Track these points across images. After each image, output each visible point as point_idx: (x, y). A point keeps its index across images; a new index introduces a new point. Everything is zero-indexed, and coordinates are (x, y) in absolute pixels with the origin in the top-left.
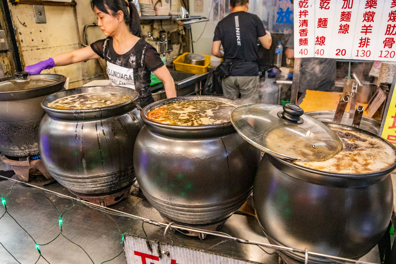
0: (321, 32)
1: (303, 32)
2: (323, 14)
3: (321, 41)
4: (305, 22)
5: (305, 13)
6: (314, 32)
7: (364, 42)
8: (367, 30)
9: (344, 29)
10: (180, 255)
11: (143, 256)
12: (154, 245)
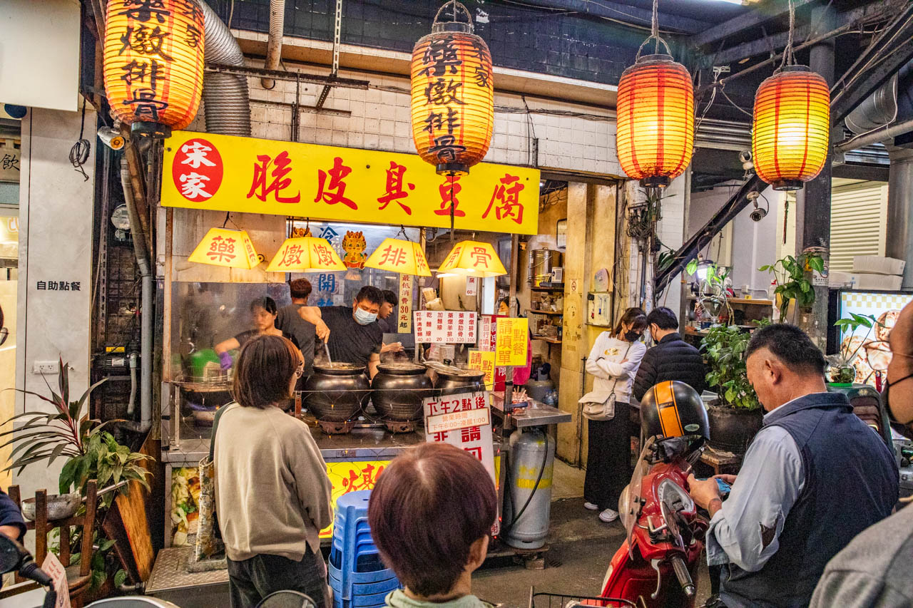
0: (428, 329)
1: (420, 329)
2: (429, 320)
3: (429, 333)
4: (420, 324)
5: (420, 319)
6: (425, 329)
7: (450, 334)
8: (450, 328)
9: (440, 328)
10: (445, 399)
11: (431, 404)
12: (436, 398)
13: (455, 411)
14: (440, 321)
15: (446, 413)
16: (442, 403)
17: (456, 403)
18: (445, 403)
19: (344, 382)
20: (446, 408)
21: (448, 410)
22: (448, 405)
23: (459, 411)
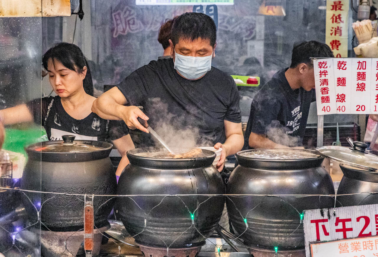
0: (341, 90)
1: (325, 90)
2: (341, 74)
3: (341, 98)
4: (325, 82)
5: (325, 73)
6: (334, 90)
9: (361, 87)
10: (342, 213)
11: (317, 222)
12: (326, 211)
13: (361, 235)
14: (361, 76)
15: (345, 237)
16: (338, 221)
17: (363, 221)
18: (344, 221)
19: (178, 180)
20: (344, 230)
21: (349, 234)
22: (348, 225)
23: (370, 235)
